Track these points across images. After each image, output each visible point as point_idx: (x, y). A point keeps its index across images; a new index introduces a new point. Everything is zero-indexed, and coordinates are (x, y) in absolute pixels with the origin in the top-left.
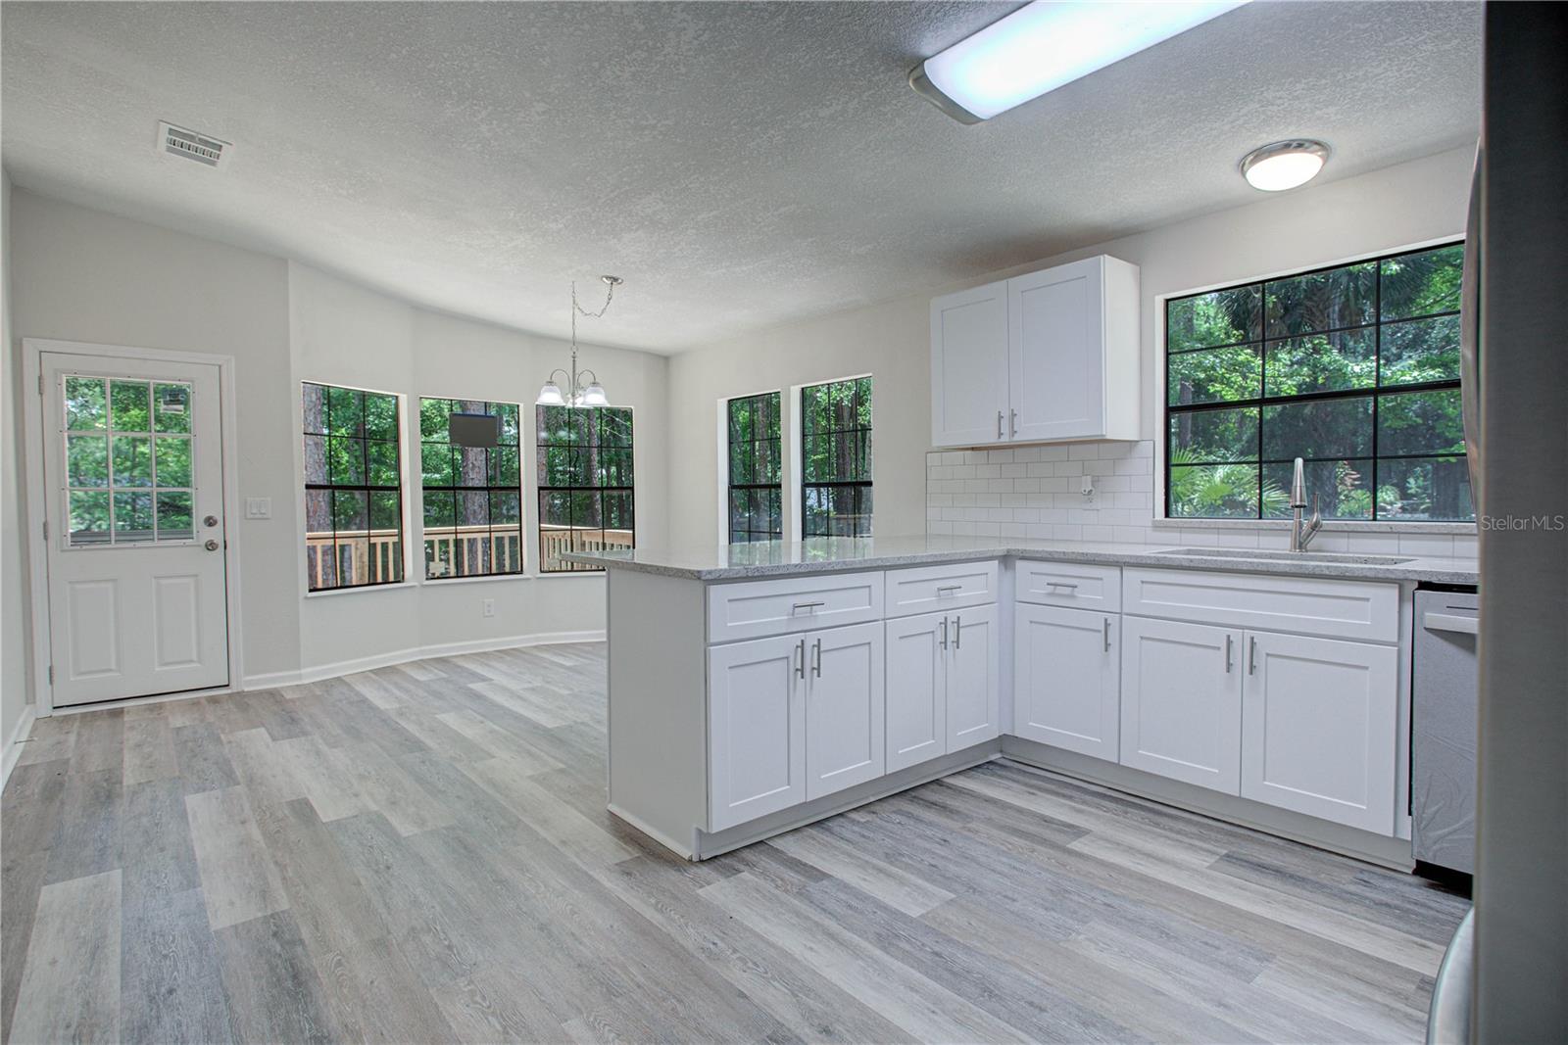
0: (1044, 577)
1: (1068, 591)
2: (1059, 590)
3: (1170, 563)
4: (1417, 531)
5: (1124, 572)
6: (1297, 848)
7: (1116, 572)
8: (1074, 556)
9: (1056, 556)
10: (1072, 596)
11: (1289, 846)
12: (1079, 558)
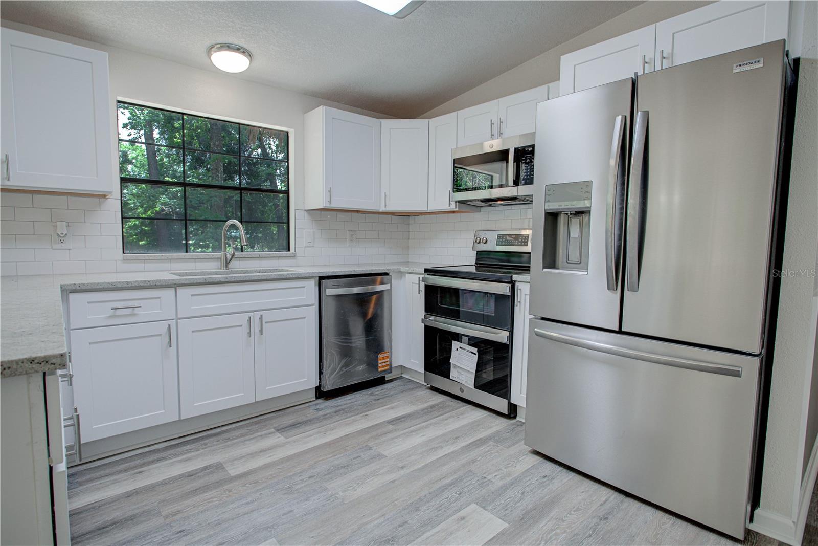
0: (107, 304)
1: (128, 311)
2: (119, 312)
3: (214, 281)
4: (269, 256)
5: (178, 290)
6: (280, 413)
7: (172, 291)
8: (137, 284)
9: (119, 285)
10: (133, 315)
11: (277, 414)
12: (142, 284)
